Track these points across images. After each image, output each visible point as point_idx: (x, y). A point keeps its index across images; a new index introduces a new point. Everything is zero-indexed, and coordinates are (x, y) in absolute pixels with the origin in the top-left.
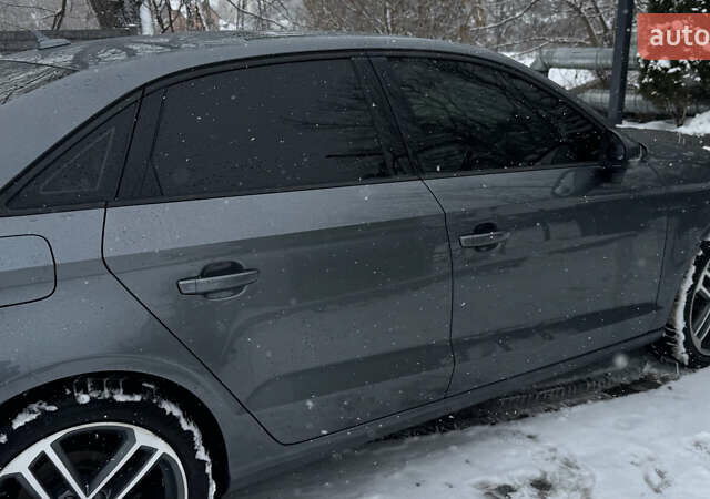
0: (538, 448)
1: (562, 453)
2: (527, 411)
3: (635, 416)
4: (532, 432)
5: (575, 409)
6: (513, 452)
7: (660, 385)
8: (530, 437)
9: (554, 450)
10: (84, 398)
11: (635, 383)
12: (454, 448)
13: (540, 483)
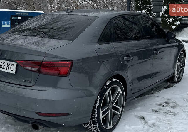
0: (160, 98)
1: (165, 98)
3: (173, 91)
5: (161, 91)
6: (157, 99)
7: (173, 86)
8: (157, 96)
10: (114, 80)
11: (167, 86)
12: (146, 99)
13: (166, 103)
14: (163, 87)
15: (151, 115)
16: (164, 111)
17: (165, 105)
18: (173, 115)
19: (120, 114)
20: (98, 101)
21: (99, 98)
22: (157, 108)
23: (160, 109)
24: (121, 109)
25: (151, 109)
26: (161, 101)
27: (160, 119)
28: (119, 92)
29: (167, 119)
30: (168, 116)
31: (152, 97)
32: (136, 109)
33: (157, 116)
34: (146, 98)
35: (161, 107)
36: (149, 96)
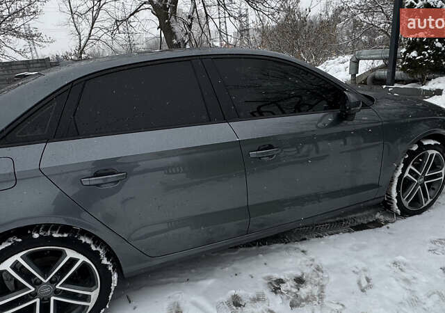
0: (304, 259)
1: (317, 262)
2: (306, 237)
3: (364, 243)
4: (305, 249)
5: (332, 237)
6: (290, 260)
7: (383, 225)
8: (303, 251)
9: (313, 260)
10: (36, 236)
11: (369, 223)
12: (261, 256)
13: (298, 280)
19: (90, 304)
23: (257, 300)
24: (93, 294)
34: (267, 253)
35: (268, 292)
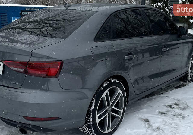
0: (170, 98)
1: (176, 99)
2: (162, 92)
3: (185, 91)
5: (172, 91)
7: (186, 86)
8: (167, 97)
9: (173, 98)
11: (180, 86)
13: (176, 104)
14: (175, 87)
15: (157, 117)
16: (171, 114)
17: (174, 106)
18: (181, 118)
19: (120, 116)
20: (94, 104)
21: (94, 100)
22: (164, 110)
23: (168, 111)
24: (122, 111)
25: (157, 111)
26: (170, 102)
27: (166, 122)
28: (119, 94)
29: (174, 123)
30: (176, 119)
31: (160, 98)
32: (141, 111)
33: (164, 119)
34: (154, 99)
35: (169, 109)
36: (158, 96)
